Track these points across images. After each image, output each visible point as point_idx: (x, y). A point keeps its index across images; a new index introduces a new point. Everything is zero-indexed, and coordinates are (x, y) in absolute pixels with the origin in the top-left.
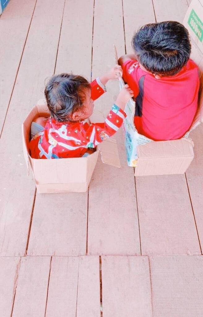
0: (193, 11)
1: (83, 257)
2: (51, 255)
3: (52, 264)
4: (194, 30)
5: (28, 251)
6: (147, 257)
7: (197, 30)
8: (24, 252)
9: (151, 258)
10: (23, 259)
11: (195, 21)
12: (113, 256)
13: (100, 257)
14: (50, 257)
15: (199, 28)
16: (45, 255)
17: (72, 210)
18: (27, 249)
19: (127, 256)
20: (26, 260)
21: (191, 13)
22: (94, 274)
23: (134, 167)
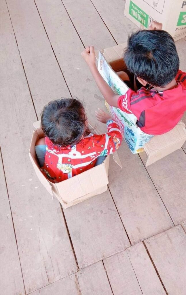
0: (131, 3)
1: (130, 248)
2: (101, 259)
3: (106, 267)
4: (137, 19)
5: (79, 265)
6: (180, 225)
7: (140, 18)
8: (77, 268)
9: (183, 224)
10: (78, 274)
11: (136, 11)
12: (153, 237)
13: (143, 242)
14: (102, 261)
15: (141, 16)
16: (96, 261)
17: (102, 212)
18: (77, 264)
19: (164, 231)
20: (81, 273)
21: (131, 5)
22: (145, 259)
23: (138, 154)
